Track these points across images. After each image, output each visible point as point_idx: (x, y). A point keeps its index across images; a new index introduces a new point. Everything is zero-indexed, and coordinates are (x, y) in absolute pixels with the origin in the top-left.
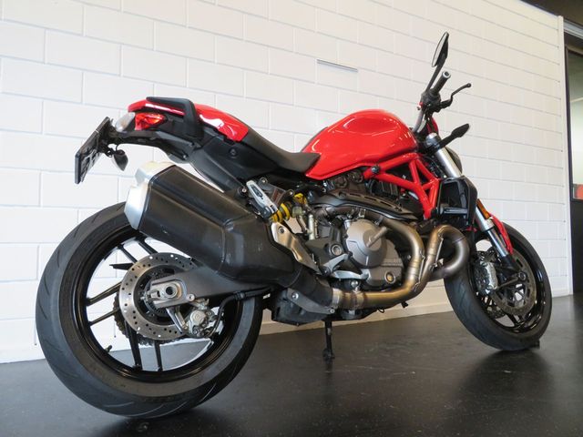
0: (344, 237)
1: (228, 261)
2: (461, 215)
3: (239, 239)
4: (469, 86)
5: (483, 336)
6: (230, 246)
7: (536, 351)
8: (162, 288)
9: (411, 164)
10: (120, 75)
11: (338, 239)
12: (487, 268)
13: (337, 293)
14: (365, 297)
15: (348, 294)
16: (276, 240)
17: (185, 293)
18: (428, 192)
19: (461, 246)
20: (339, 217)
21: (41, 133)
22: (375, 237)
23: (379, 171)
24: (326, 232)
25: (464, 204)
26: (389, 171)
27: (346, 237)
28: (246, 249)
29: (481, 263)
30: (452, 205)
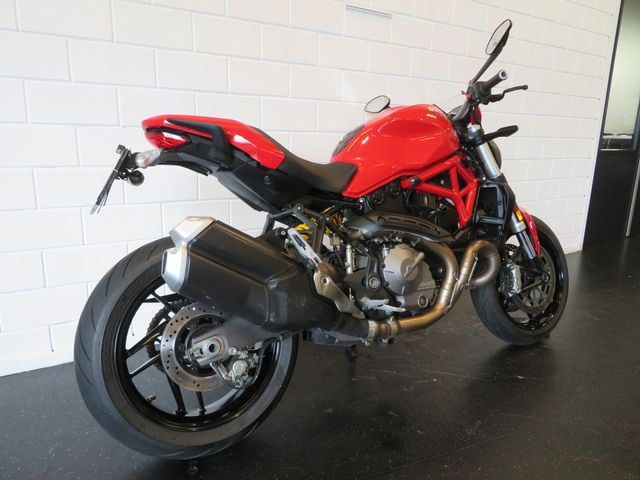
0: (381, 266)
1: (272, 320)
2: (497, 225)
3: (283, 296)
4: (525, 88)
5: (500, 333)
6: (274, 305)
7: (545, 341)
8: (205, 345)
9: (452, 171)
10: (113, 41)
11: (375, 270)
12: (514, 272)
13: (373, 325)
14: (399, 325)
15: (383, 326)
16: (319, 292)
17: (227, 347)
18: (465, 198)
19: (493, 260)
20: (376, 240)
21: (26, 122)
22: (413, 266)
23: (418, 182)
24: (364, 262)
25: (501, 214)
26: (429, 181)
27: (384, 266)
28: (289, 306)
29: (508, 265)
30: (488, 214)
